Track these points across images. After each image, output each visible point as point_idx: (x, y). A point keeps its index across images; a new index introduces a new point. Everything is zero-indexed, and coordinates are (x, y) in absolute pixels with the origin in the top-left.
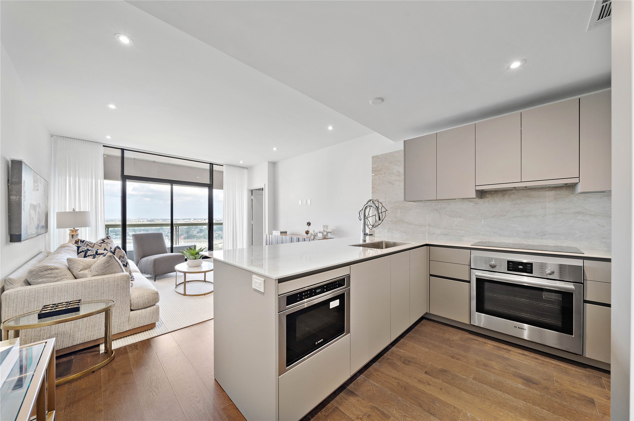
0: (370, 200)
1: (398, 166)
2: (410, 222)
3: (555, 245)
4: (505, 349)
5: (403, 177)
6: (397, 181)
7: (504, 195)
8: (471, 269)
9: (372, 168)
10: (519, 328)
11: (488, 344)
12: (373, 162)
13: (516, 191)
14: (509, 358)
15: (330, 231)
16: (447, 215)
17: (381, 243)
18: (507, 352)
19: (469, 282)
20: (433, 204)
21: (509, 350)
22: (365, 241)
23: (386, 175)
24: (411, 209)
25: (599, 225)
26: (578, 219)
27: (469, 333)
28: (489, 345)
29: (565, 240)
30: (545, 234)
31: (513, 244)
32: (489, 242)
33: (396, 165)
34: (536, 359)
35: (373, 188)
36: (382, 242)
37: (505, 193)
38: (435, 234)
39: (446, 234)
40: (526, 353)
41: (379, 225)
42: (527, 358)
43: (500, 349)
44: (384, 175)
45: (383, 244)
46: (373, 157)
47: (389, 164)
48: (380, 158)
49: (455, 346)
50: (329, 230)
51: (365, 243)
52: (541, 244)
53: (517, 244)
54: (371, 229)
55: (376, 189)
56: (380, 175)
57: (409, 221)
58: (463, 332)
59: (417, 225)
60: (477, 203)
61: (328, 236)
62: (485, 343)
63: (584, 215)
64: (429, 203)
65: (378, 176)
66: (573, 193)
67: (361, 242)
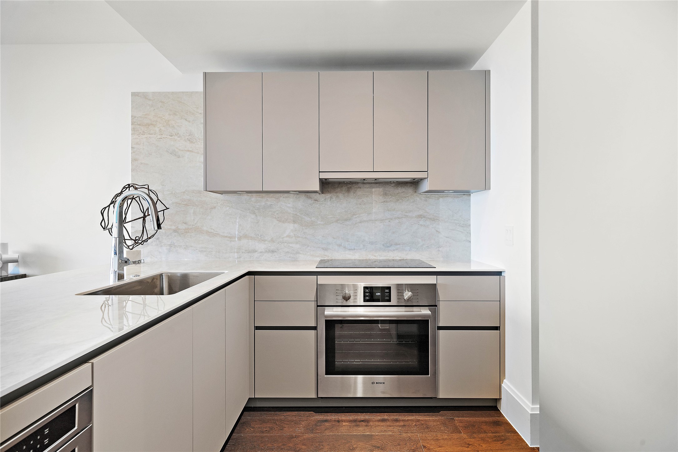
0: (129, 185)
1: (189, 122)
2: (213, 231)
3: (401, 259)
4: (363, 421)
5: (201, 145)
6: (188, 151)
7: (348, 190)
8: (318, 306)
9: (133, 117)
10: (377, 383)
11: (342, 421)
12: (135, 106)
13: (362, 185)
14: (372, 435)
15: (15, 256)
16: (275, 218)
17: (159, 278)
18: (366, 426)
19: (315, 328)
20: (253, 199)
21: (367, 421)
22: (121, 277)
23: (163, 136)
24: (215, 208)
25: (437, 231)
26: (421, 225)
27: (316, 412)
28: (344, 424)
29: (409, 251)
30: (391, 245)
31: (359, 260)
32: (331, 260)
33: (186, 120)
34: (397, 420)
35: (134, 160)
36: (161, 275)
37: (351, 187)
38: (256, 251)
39: (273, 252)
40: (385, 416)
41: (150, 238)
42: (388, 423)
43: (358, 423)
44: (159, 137)
45: (164, 280)
46: (134, 94)
47: (169, 115)
48: (150, 100)
49: (303, 447)
50: (11, 255)
51: (121, 283)
52: (387, 258)
53: (363, 260)
54: (131, 247)
55: (141, 163)
56: (151, 136)
57: (212, 229)
58: (307, 413)
59: (226, 237)
60: (317, 200)
61: (7, 271)
62: (339, 421)
63: (425, 219)
64: (245, 197)
65: (145, 136)
66: (416, 192)
67: (111, 282)
